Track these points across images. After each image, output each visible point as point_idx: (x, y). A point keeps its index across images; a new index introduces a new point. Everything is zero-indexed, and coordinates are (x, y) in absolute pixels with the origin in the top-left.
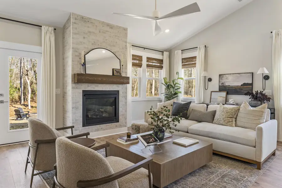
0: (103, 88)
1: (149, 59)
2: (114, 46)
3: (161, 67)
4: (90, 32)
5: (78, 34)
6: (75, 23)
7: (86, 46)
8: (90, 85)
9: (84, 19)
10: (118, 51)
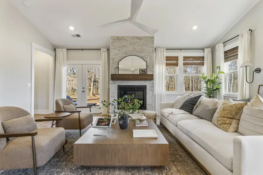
0: (133, 84)
1: (185, 58)
2: (142, 52)
3: (203, 64)
4: (123, 46)
5: (115, 49)
6: (113, 42)
7: (120, 56)
8: (122, 81)
9: (118, 39)
10: (146, 56)
